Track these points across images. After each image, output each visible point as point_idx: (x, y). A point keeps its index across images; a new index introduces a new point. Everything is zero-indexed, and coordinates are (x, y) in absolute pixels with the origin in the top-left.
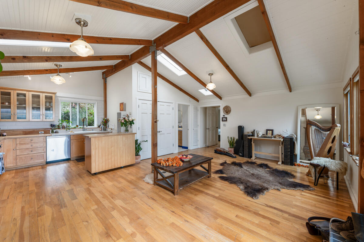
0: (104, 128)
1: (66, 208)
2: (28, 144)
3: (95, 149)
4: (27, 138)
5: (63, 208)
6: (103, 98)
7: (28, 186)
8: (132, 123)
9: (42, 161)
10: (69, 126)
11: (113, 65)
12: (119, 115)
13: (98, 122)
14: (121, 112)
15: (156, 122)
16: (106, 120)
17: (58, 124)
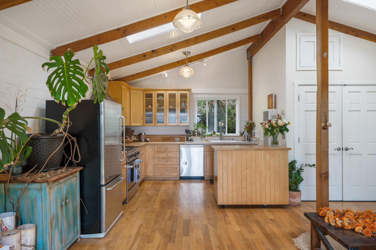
0: (248, 136)
1: (174, 243)
2: (164, 152)
3: (223, 169)
4: (163, 146)
5: (171, 242)
6: (248, 89)
7: (155, 202)
8: (283, 129)
9: (175, 175)
10: (204, 133)
11: (259, 33)
12: (266, 114)
13: (240, 128)
14: (269, 110)
15: (326, 128)
16: (250, 123)
17: (193, 129)
